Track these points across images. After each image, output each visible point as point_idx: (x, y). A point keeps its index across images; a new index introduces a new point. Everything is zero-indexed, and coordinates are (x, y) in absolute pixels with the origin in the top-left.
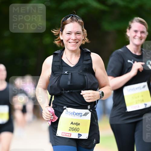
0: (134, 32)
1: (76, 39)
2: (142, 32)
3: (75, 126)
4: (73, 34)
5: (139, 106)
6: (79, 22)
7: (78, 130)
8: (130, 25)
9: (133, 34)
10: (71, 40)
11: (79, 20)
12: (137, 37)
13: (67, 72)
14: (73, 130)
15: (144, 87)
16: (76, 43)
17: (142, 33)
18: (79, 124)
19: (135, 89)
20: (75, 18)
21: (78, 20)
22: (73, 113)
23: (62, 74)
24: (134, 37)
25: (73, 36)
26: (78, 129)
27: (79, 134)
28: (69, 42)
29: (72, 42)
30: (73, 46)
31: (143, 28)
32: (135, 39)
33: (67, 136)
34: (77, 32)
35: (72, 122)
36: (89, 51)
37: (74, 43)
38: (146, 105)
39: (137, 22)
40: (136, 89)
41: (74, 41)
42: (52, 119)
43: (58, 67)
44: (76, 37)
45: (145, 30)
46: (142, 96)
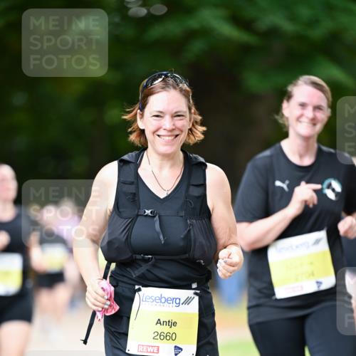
0: (300, 107)
1: (174, 127)
2: (317, 108)
3: (166, 329)
4: (167, 118)
5: (302, 287)
6: (181, 90)
7: (174, 338)
8: (291, 92)
9: (297, 111)
10: (162, 130)
11: (181, 85)
12: (304, 119)
13: (151, 212)
14: (162, 337)
15: (317, 242)
16: (172, 138)
17: (317, 110)
18: (175, 324)
19: (294, 248)
20: (171, 81)
21: (178, 85)
22: (160, 299)
23: (138, 215)
24: (298, 119)
25: (167, 123)
26: (174, 335)
27: (175, 347)
28: (159, 136)
29: (164, 136)
30: (168, 143)
31: (320, 98)
32: (300, 122)
33: (150, 352)
34: (176, 113)
35: (159, 320)
36: (202, 160)
37: (170, 138)
38: (319, 283)
39: (306, 83)
40: (297, 247)
41: (169, 134)
42: (106, 307)
43: (131, 197)
44: (174, 125)
45: (324, 103)
46: (311, 263)
